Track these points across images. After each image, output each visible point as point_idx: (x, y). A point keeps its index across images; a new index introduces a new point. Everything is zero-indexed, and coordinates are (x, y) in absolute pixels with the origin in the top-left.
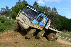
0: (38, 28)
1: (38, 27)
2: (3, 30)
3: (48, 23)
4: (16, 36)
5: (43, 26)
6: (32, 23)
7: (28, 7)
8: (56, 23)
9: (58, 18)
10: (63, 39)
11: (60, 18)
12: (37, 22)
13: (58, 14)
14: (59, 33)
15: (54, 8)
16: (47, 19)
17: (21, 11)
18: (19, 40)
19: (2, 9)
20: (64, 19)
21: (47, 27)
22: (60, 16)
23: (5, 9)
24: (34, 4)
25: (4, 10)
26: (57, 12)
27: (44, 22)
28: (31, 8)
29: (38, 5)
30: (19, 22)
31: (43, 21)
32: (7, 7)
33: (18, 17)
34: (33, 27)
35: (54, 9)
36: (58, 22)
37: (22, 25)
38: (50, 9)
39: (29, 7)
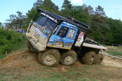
0: (61, 48)
1: (61, 45)
2: (10, 51)
3: (79, 37)
4: (26, 58)
5: (70, 43)
6: (50, 40)
7: (43, 14)
8: (103, 32)
9: (107, 23)
10: (114, 58)
11: (110, 24)
12: (59, 38)
13: (107, 17)
14: (104, 50)
15: (99, 6)
16: (77, 31)
17: (32, 21)
18: (30, 63)
19: (10, 16)
20: (118, 25)
21: (78, 44)
22: (110, 19)
23: (16, 16)
24: (64, 4)
25: (16, 18)
26: (105, 13)
27: (72, 36)
28: (47, 16)
29: (71, 3)
30: (31, 40)
31: (69, 35)
32: (19, 13)
33: (29, 32)
34: (52, 46)
35: (100, 8)
36: (107, 30)
37: (36, 45)
38: (92, 9)
39: (45, 15)
